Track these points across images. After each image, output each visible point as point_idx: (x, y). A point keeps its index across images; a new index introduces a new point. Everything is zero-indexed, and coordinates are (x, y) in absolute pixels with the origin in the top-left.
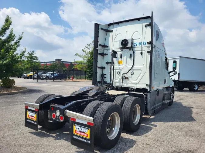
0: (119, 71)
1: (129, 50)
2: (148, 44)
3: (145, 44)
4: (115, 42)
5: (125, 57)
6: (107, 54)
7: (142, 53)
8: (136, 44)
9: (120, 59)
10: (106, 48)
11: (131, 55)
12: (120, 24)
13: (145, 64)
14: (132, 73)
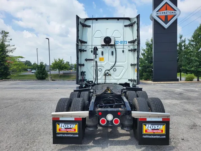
0: (100, 68)
1: (111, 48)
2: (128, 43)
3: (125, 42)
4: (95, 38)
5: (107, 54)
6: (86, 51)
7: (123, 51)
8: (117, 42)
9: (101, 56)
10: (83, 44)
11: (112, 52)
12: (99, 21)
13: (127, 61)
14: (115, 70)
